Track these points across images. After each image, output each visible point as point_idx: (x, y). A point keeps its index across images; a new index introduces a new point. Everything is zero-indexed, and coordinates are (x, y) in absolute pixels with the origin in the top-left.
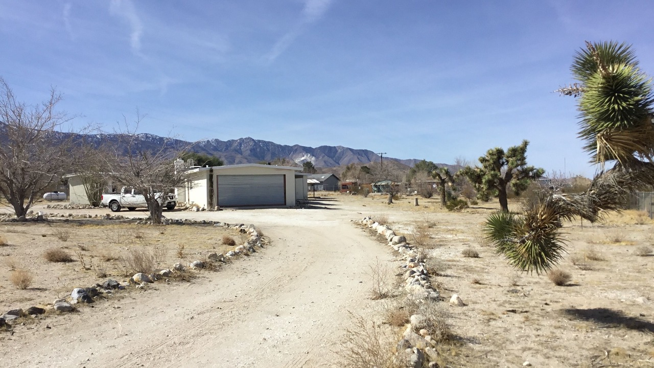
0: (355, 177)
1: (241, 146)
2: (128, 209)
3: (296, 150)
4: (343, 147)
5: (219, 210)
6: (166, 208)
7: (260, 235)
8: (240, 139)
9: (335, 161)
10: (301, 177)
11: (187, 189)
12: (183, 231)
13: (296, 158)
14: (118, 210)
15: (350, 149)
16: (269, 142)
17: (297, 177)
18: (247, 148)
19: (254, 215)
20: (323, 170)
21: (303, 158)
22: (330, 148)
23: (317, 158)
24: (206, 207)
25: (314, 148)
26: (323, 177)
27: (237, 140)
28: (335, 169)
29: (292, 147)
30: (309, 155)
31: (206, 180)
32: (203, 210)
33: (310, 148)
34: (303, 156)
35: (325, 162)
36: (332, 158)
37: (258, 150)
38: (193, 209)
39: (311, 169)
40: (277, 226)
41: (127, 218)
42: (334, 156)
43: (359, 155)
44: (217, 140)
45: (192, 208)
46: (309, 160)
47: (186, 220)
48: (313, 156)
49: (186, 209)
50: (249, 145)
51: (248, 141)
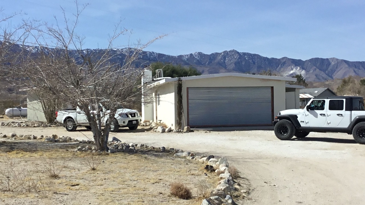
0: (354, 92)
1: (225, 60)
2: (86, 129)
3: (284, 63)
4: (337, 59)
5: (189, 131)
6: (127, 128)
7: (235, 176)
8: (224, 52)
9: (328, 75)
10: (293, 90)
11: (154, 104)
12: (125, 165)
13: (283, 71)
14: (74, 130)
15: (346, 62)
16: (255, 55)
17: (288, 90)
18: (232, 61)
19: (232, 140)
20: (314, 85)
21: (292, 72)
22: (322, 60)
23: (307, 72)
24: (173, 128)
25: (304, 60)
26: (316, 92)
27: (220, 54)
28: (327, 83)
29: (279, 60)
30: (299, 68)
31: (174, 93)
32: (170, 131)
33: (300, 60)
34: (292, 69)
35: (316, 75)
36: (324, 71)
37: (243, 63)
38: (157, 130)
39: (302, 83)
40: (260, 158)
41: (75, 141)
42: (327, 69)
43: (356, 67)
44: (200, 54)
45: (157, 128)
46: (298, 74)
47: (142, 146)
48: (303, 69)
49: (151, 129)
50: (234, 57)
51: (233, 53)
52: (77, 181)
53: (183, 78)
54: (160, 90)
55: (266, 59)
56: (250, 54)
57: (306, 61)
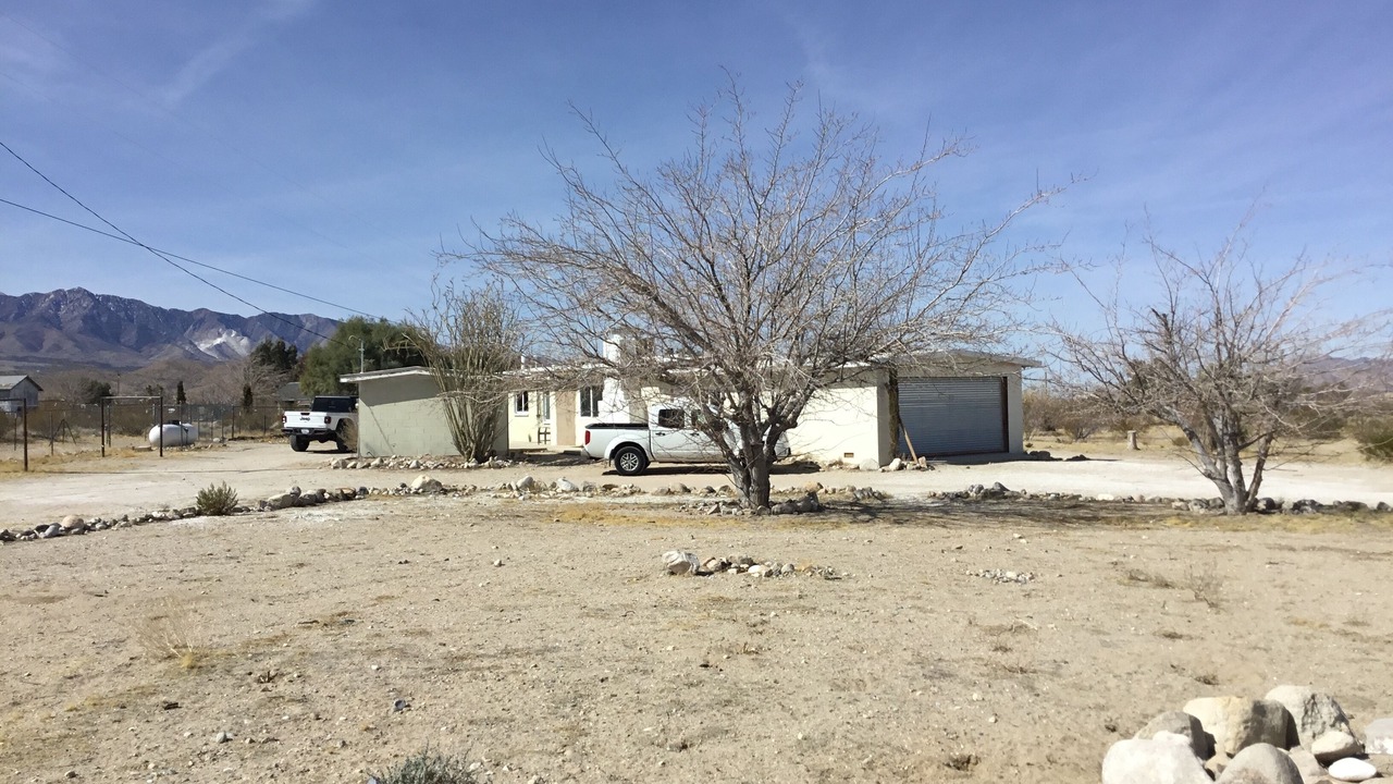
1: (58, 309)
3: (202, 321)
4: (317, 318)
8: (57, 292)
13: (201, 339)
15: (334, 322)
16: (132, 302)
18: (76, 313)
21: (219, 341)
22: (286, 317)
23: (254, 341)
25: (246, 316)
27: (48, 295)
29: (190, 314)
30: (234, 333)
33: (237, 317)
34: (220, 335)
37: (104, 319)
42: (295, 337)
46: (233, 346)
48: (244, 335)
50: (80, 305)
51: (79, 296)
55: (159, 311)
56: (121, 299)
57: (251, 318)
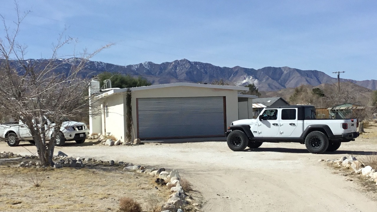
0: (307, 101)
1: (176, 69)
2: (29, 143)
3: (237, 72)
4: (290, 68)
5: (139, 143)
6: (74, 142)
7: (187, 189)
8: (176, 61)
9: (281, 84)
10: (246, 99)
11: (103, 116)
12: (72, 181)
13: (237, 81)
14: (16, 144)
15: (298, 70)
16: (207, 64)
17: (240, 100)
18: (183, 71)
19: (185, 152)
20: (267, 94)
21: (244, 81)
22: (275, 69)
23: (260, 81)
24: (123, 140)
25: (257, 69)
26: (269, 101)
27: (171, 63)
28: (280, 92)
29: (231, 69)
30: (251, 77)
31: (123, 105)
32: (119, 144)
33: (252, 69)
34: (245, 79)
35: (269, 85)
36: (277, 80)
37: (195, 73)
38: (106, 143)
39: (254, 92)
40: (213, 170)
41: (18, 156)
42: (279, 79)
43: (308, 77)
44: (150, 64)
45: (105, 141)
46: (251, 83)
47: (90, 160)
48: (256, 78)
49: (99, 142)
50: (185, 67)
51: (184, 63)
52: (19, 199)
53: (132, 89)
54: (108, 102)
55: (218, 68)
56: (202, 63)
57: (259, 70)
